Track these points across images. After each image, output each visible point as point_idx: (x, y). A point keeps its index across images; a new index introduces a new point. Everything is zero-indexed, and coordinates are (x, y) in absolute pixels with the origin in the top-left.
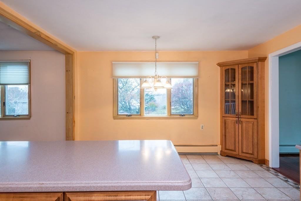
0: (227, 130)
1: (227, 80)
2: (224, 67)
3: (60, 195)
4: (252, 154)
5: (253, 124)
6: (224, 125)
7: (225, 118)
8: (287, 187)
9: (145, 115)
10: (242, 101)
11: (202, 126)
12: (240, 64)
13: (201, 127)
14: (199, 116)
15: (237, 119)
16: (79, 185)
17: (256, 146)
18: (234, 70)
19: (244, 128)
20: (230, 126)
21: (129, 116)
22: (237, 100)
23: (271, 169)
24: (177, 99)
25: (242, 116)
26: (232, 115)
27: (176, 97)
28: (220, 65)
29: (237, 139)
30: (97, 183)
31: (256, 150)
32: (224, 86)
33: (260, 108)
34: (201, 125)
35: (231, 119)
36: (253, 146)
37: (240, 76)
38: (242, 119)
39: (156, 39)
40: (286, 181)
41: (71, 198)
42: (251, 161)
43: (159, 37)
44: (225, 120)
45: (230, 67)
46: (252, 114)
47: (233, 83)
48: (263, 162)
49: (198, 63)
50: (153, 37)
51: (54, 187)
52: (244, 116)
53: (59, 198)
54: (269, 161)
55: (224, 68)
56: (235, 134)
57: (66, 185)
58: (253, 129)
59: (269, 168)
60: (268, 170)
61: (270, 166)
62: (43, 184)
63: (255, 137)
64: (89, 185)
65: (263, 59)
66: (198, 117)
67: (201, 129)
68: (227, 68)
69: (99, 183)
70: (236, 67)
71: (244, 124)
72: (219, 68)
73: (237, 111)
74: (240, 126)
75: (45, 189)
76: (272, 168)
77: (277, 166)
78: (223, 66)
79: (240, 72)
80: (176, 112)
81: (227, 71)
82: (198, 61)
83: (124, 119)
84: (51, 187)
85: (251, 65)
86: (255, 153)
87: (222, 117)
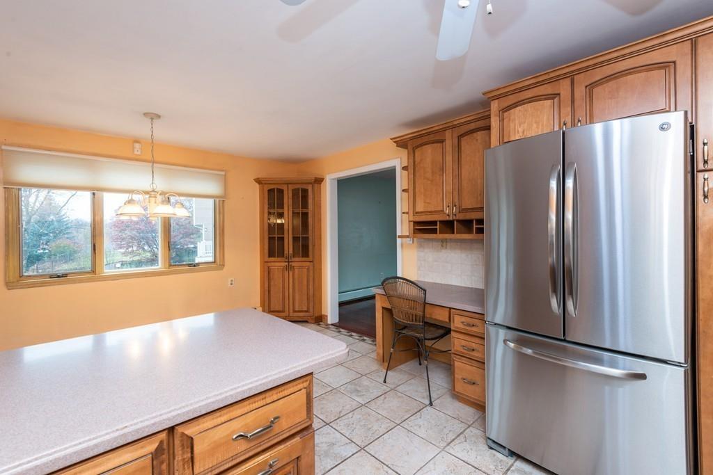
0: (272, 283)
1: (271, 205)
2: (266, 186)
3: (163, 436)
4: (306, 311)
5: (308, 269)
6: (267, 275)
7: (269, 264)
8: (353, 342)
9: (105, 271)
10: (294, 238)
11: (232, 281)
12: (290, 184)
13: (230, 283)
14: (226, 264)
15: (286, 263)
16: (204, 403)
17: (311, 299)
18: (281, 192)
19: (296, 276)
20: (277, 275)
21: (59, 277)
22: (286, 236)
23: (330, 326)
24: (134, 232)
25: (293, 259)
26: (279, 259)
27: (133, 230)
28: (258, 181)
29: (287, 294)
30: (235, 389)
31: (311, 304)
32: (266, 215)
33: (316, 246)
34: (230, 280)
35: (278, 264)
36: (308, 299)
37: (291, 201)
38: (293, 264)
39: (152, 119)
40: (351, 336)
41: (186, 432)
42: (306, 322)
43: (159, 117)
44: (269, 267)
45: (275, 187)
46: (307, 256)
47: (280, 211)
48: (319, 320)
49: (223, 173)
50: (146, 114)
51: (154, 424)
52: (297, 259)
53: (161, 442)
54: (327, 316)
55: (267, 188)
56: (284, 287)
57: (179, 412)
58: (308, 276)
59: (327, 325)
60: (327, 328)
61: (329, 322)
62: (126, 427)
63: (311, 287)
64: (224, 396)
65: (319, 181)
66: (224, 265)
67: (230, 285)
68: (272, 187)
69: (239, 387)
70: (284, 188)
71: (296, 271)
72: (257, 185)
73: (286, 252)
74: (291, 273)
75: (132, 435)
76: (332, 325)
77: (336, 320)
78: (265, 184)
79: (291, 195)
80: (131, 259)
81: (271, 191)
82: (223, 171)
83: (42, 285)
84: (147, 427)
85: (305, 187)
86: (311, 310)
87: (264, 263)
